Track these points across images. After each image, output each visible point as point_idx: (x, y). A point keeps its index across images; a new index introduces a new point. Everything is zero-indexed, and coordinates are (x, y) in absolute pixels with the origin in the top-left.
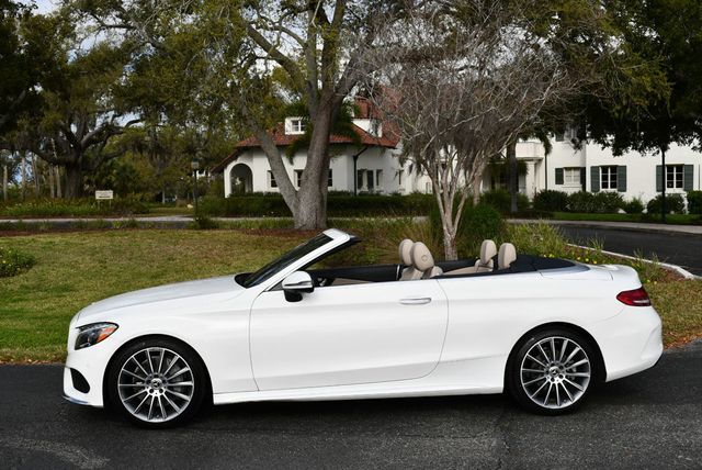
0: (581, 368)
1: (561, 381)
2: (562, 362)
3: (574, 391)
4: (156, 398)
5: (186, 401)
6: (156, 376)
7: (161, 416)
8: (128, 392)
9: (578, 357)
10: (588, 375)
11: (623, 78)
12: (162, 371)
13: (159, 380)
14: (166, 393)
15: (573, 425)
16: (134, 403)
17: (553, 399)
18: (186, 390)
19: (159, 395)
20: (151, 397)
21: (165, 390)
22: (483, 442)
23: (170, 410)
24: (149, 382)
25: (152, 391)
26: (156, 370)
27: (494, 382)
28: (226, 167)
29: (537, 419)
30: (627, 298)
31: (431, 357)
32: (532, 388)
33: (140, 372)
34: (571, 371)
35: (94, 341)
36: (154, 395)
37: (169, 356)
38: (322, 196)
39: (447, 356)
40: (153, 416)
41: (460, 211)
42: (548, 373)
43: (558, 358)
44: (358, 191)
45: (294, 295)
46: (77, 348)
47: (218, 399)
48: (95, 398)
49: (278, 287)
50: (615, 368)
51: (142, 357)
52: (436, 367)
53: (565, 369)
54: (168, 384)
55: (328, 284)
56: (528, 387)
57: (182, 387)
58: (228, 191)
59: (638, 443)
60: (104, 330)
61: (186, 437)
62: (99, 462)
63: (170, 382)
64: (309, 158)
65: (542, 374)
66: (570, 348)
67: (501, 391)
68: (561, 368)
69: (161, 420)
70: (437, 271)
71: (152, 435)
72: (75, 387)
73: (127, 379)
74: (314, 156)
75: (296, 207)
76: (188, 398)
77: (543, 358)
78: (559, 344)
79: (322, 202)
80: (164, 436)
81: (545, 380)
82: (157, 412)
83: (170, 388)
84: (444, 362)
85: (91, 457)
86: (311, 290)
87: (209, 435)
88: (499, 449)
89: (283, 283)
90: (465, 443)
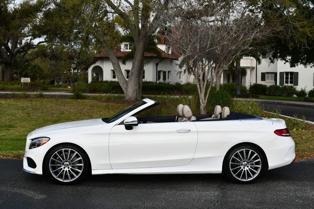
0: (257, 163)
1: (248, 169)
2: (249, 160)
3: (254, 173)
4: (66, 171)
5: (79, 172)
6: (67, 161)
7: (68, 179)
8: (54, 168)
9: (256, 158)
10: (260, 166)
11: (295, 28)
12: (69, 159)
13: (67, 163)
14: (71, 169)
15: (252, 188)
16: (56, 173)
17: (244, 177)
18: (80, 168)
19: (68, 170)
20: (64, 170)
21: (70, 168)
22: (211, 193)
23: (72, 176)
24: (63, 164)
25: (64, 168)
26: (66, 158)
27: (218, 168)
28: (89, 67)
29: (237, 185)
30: (279, 132)
31: (190, 156)
32: (235, 172)
33: (59, 159)
34: (252, 164)
35: (39, 145)
36: (65, 170)
37: (72, 152)
38: (139, 84)
39: (197, 156)
40: (65, 179)
41: (208, 93)
42: (242, 165)
43: (247, 158)
44: (158, 82)
45: (129, 127)
46: (30, 148)
47: (94, 172)
48: (39, 170)
49: (122, 123)
50: (272, 164)
51: (60, 153)
52: (192, 161)
53: (250, 163)
54: (72, 165)
55: (145, 122)
56: (233, 171)
57: (78, 166)
58: (90, 80)
59: (280, 195)
60: (44, 140)
61: (79, 188)
62: (42, 197)
63: (73, 164)
64: (134, 64)
65: (240, 165)
66: (252, 154)
67: (221, 172)
68: (248, 163)
69: (68, 181)
70: (194, 118)
71: (64, 187)
72: (29, 166)
73: (53, 162)
74: (136, 64)
75: (126, 89)
76: (81, 171)
77: (240, 158)
78: (247, 152)
79: (139, 86)
80: (70, 188)
81: (241, 168)
82: (66, 177)
83: (73, 167)
84: (196, 159)
85: (38, 195)
86: (137, 125)
87: (90, 188)
88: (218, 196)
89: (124, 122)
90: (203, 193)
